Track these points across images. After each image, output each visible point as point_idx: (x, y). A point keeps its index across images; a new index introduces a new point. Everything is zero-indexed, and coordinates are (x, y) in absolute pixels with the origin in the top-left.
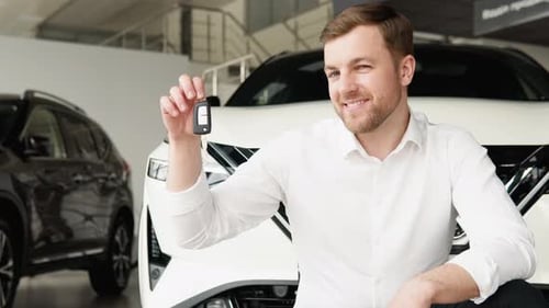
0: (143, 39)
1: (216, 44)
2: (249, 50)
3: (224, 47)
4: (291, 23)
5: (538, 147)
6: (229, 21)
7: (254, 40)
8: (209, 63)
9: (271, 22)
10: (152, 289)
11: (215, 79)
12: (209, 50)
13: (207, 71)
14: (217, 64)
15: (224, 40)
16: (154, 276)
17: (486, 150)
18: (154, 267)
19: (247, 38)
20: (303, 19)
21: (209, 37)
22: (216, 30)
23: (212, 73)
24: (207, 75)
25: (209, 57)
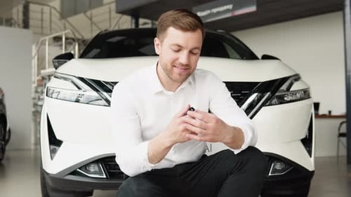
0: (4, 20)
1: (46, 24)
2: (65, 28)
3: (51, 26)
4: (88, 13)
5: (259, 83)
6: (53, 11)
7: (68, 21)
8: (42, 34)
9: (75, 13)
10: (52, 159)
11: (47, 43)
12: (42, 27)
13: (42, 39)
14: (47, 35)
15: (51, 22)
16: (53, 152)
17: (225, 84)
18: (53, 147)
19: (63, 21)
20: (95, 12)
21: (42, 20)
22: (46, 16)
23: (46, 40)
24: (42, 41)
25: (42, 31)
